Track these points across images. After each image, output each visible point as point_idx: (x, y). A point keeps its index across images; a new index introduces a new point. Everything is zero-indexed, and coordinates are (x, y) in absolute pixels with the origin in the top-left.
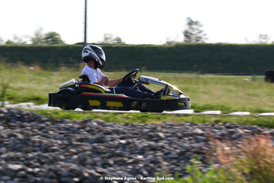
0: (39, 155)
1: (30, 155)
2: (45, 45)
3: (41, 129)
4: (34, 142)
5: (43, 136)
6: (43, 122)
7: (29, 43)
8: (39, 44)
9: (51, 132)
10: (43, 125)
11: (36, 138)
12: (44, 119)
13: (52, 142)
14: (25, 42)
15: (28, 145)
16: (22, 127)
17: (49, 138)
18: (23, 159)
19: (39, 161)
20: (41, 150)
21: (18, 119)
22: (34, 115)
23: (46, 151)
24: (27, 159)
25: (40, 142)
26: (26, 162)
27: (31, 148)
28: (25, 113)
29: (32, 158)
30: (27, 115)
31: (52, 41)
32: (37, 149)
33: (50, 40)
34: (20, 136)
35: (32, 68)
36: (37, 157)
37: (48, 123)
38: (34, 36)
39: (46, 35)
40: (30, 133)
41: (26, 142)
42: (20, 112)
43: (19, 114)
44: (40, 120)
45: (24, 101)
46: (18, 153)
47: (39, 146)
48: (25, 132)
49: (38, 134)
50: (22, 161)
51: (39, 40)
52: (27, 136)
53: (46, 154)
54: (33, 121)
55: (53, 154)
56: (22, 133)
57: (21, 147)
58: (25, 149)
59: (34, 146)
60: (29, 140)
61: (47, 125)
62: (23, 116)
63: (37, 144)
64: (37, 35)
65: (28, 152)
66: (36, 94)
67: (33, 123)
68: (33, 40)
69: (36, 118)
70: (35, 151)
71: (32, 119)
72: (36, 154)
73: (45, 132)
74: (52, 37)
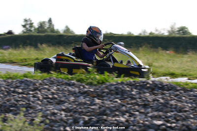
0: (175, 115)
1: (169, 114)
2: (178, 35)
3: (176, 96)
4: (172, 105)
5: (177, 101)
6: (178, 90)
7: (166, 34)
8: (173, 35)
9: (184, 98)
10: (178, 93)
11: (173, 102)
12: (179, 88)
13: (184, 105)
14: (163, 34)
15: (167, 107)
16: (163, 94)
17: (182, 102)
18: (163, 117)
19: (175, 118)
20: (176, 111)
21: (160, 88)
22: (171, 85)
23: (180, 111)
24: (166, 117)
25: (176, 105)
26: (166, 119)
27: (169, 109)
28: (165, 84)
29: (170, 117)
30: (167, 85)
31: (183, 32)
32: (173, 110)
33: (181, 32)
34: (162, 101)
35: (168, 52)
36: (174, 116)
37: (182, 91)
38: (170, 29)
39: (178, 28)
40: (169, 98)
41: (165, 105)
42: (161, 83)
43: (160, 85)
44: (176, 89)
45: (164, 76)
46: (160, 113)
47: (175, 108)
48: (165, 97)
49: (175, 100)
50: (163, 118)
51: (173, 32)
52: (166, 100)
53: (180, 114)
54: (170, 90)
55: (185, 113)
56: (163, 98)
57: (162, 108)
58: (165, 110)
59: (171, 108)
60: (168, 103)
61: (181, 93)
62: (163, 86)
63: (174, 107)
64: (172, 28)
65: (167, 112)
66: (172, 71)
67: (170, 92)
68: (169, 32)
69: (172, 88)
70: (172, 112)
71: (170, 88)
72: (172, 113)
73: (180, 98)
74: (183, 30)
